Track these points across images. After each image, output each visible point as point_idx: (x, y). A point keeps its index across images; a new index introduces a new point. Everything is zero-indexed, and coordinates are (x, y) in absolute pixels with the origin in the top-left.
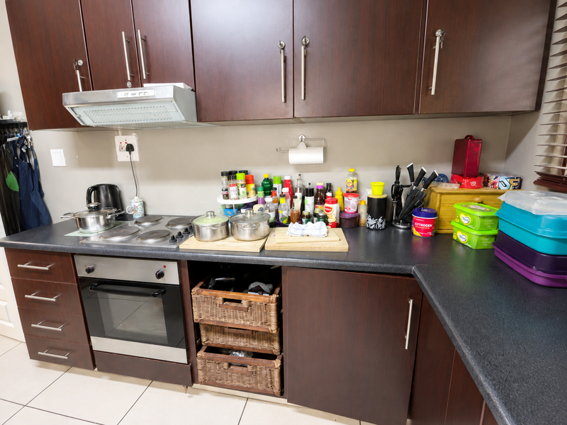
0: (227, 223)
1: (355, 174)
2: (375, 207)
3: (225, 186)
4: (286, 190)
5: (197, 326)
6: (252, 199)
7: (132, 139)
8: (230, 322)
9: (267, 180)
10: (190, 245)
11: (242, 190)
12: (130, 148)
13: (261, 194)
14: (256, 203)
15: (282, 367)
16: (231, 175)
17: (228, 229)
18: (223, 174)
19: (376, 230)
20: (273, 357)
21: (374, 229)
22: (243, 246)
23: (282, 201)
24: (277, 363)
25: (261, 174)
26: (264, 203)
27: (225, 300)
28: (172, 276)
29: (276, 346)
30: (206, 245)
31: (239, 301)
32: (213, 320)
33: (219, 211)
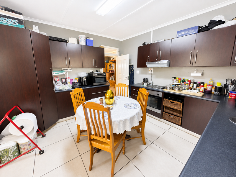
0: (173, 87)
1: (212, 80)
2: (217, 89)
3: (173, 80)
4: (189, 82)
5: (164, 106)
6: (179, 83)
7: (152, 69)
8: (171, 107)
9: (184, 80)
10: (165, 90)
11: (177, 81)
12: (151, 71)
13: (181, 83)
14: (180, 84)
15: (182, 119)
16: (175, 78)
17: (173, 89)
18: (173, 77)
19: (217, 95)
20: (180, 117)
21: (216, 95)
22: (176, 92)
23: (187, 85)
24: (181, 118)
25: (183, 78)
26: (182, 84)
27: (171, 102)
28: (160, 95)
29: (181, 115)
30: (168, 91)
31: (174, 103)
32: (167, 105)
33: (171, 85)
